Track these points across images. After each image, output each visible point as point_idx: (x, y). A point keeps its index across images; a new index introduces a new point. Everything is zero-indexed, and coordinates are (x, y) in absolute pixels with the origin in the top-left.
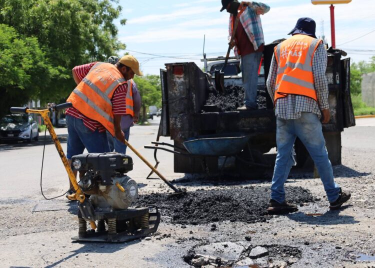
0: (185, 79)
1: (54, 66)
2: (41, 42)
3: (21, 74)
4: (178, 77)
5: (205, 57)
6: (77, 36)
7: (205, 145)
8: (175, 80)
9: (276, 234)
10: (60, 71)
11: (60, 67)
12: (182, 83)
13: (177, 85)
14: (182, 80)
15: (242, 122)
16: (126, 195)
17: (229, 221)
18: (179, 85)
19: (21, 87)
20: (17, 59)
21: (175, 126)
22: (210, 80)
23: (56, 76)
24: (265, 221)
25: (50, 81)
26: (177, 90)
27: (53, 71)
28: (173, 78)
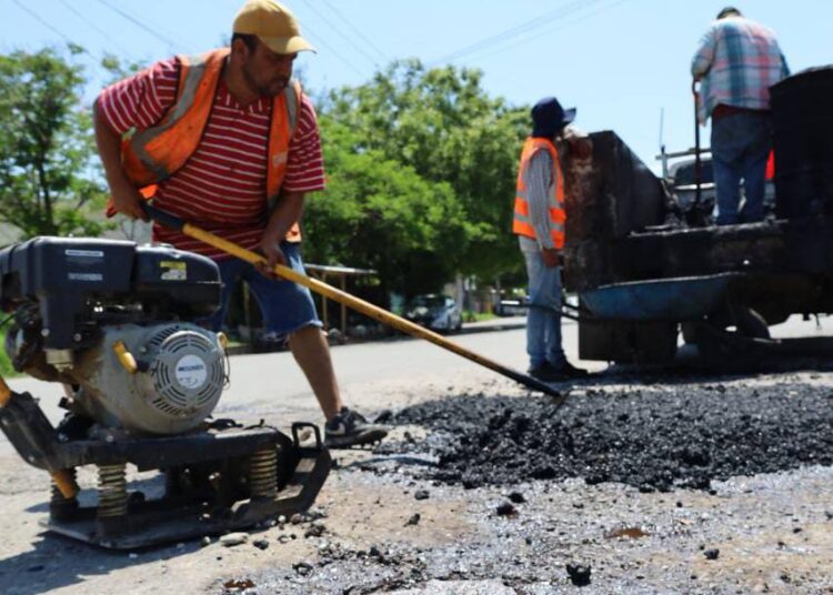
0: (594, 167)
1: (475, 222)
2: (459, 191)
3: (427, 230)
4: (579, 164)
5: (663, 149)
6: (509, 180)
7: (626, 295)
8: (573, 170)
9: (713, 555)
10: (484, 230)
11: (483, 225)
12: (590, 176)
13: (578, 181)
14: (589, 168)
15: (719, 250)
16: (158, 386)
17: (581, 481)
18: (583, 181)
19: (430, 248)
20: (420, 210)
21: (573, 265)
22: (669, 191)
23: (476, 237)
24: (704, 486)
25: (467, 244)
26: (577, 190)
27: (472, 230)
28: (571, 167)
